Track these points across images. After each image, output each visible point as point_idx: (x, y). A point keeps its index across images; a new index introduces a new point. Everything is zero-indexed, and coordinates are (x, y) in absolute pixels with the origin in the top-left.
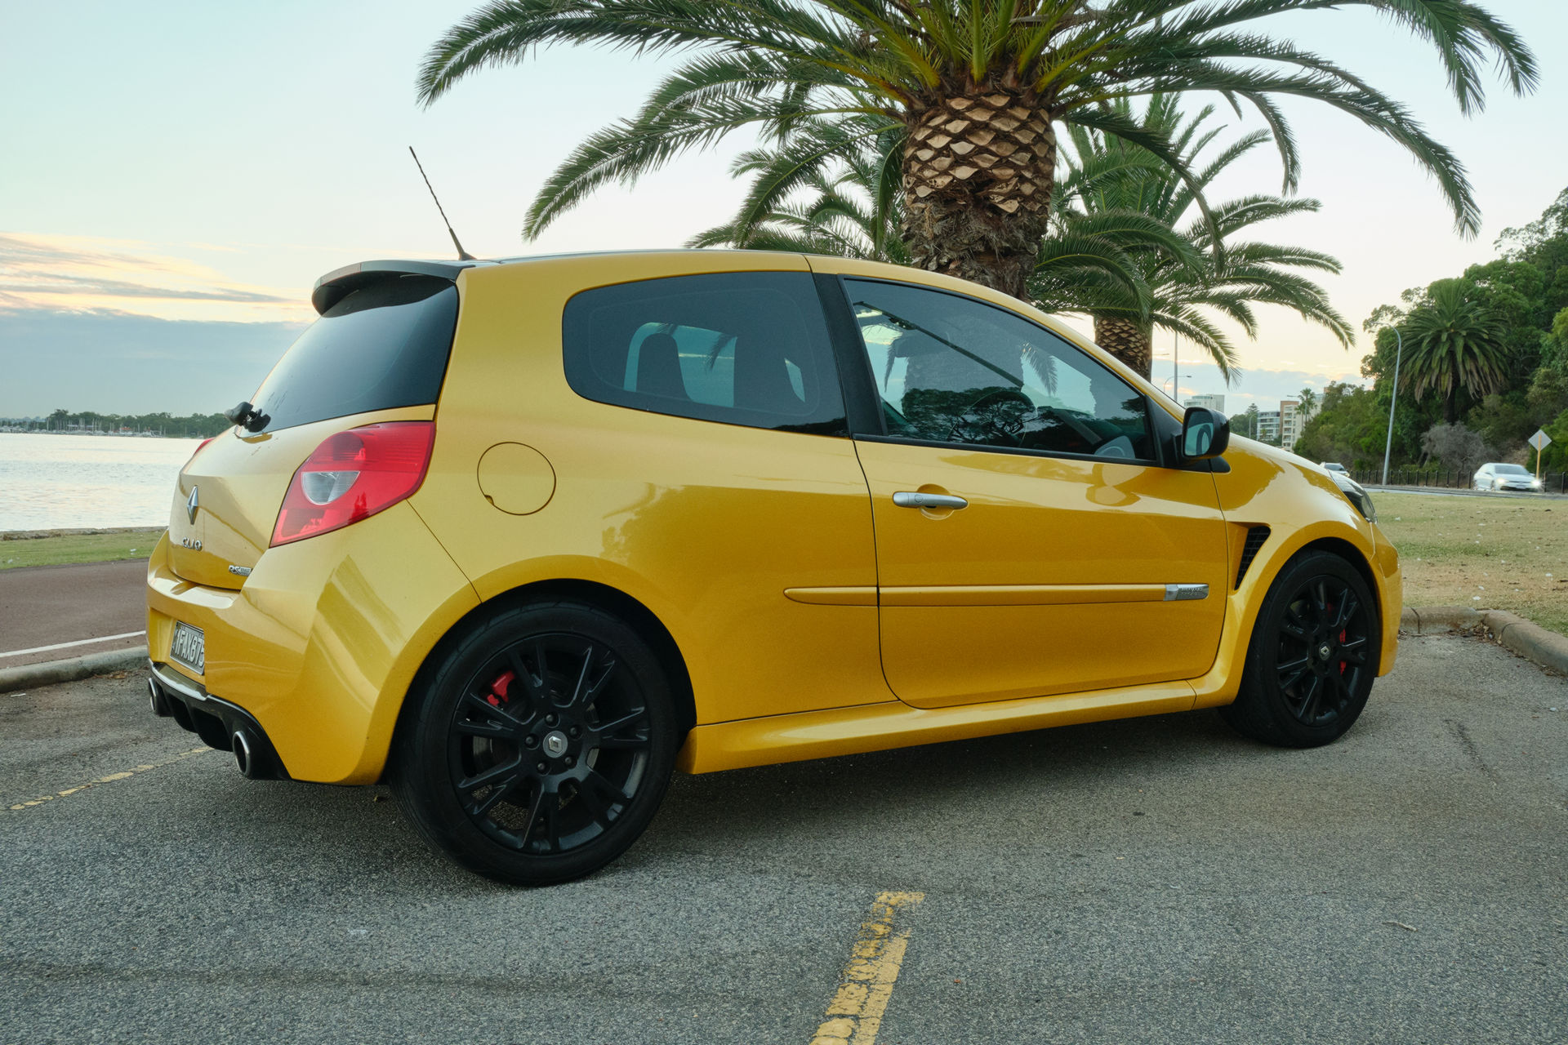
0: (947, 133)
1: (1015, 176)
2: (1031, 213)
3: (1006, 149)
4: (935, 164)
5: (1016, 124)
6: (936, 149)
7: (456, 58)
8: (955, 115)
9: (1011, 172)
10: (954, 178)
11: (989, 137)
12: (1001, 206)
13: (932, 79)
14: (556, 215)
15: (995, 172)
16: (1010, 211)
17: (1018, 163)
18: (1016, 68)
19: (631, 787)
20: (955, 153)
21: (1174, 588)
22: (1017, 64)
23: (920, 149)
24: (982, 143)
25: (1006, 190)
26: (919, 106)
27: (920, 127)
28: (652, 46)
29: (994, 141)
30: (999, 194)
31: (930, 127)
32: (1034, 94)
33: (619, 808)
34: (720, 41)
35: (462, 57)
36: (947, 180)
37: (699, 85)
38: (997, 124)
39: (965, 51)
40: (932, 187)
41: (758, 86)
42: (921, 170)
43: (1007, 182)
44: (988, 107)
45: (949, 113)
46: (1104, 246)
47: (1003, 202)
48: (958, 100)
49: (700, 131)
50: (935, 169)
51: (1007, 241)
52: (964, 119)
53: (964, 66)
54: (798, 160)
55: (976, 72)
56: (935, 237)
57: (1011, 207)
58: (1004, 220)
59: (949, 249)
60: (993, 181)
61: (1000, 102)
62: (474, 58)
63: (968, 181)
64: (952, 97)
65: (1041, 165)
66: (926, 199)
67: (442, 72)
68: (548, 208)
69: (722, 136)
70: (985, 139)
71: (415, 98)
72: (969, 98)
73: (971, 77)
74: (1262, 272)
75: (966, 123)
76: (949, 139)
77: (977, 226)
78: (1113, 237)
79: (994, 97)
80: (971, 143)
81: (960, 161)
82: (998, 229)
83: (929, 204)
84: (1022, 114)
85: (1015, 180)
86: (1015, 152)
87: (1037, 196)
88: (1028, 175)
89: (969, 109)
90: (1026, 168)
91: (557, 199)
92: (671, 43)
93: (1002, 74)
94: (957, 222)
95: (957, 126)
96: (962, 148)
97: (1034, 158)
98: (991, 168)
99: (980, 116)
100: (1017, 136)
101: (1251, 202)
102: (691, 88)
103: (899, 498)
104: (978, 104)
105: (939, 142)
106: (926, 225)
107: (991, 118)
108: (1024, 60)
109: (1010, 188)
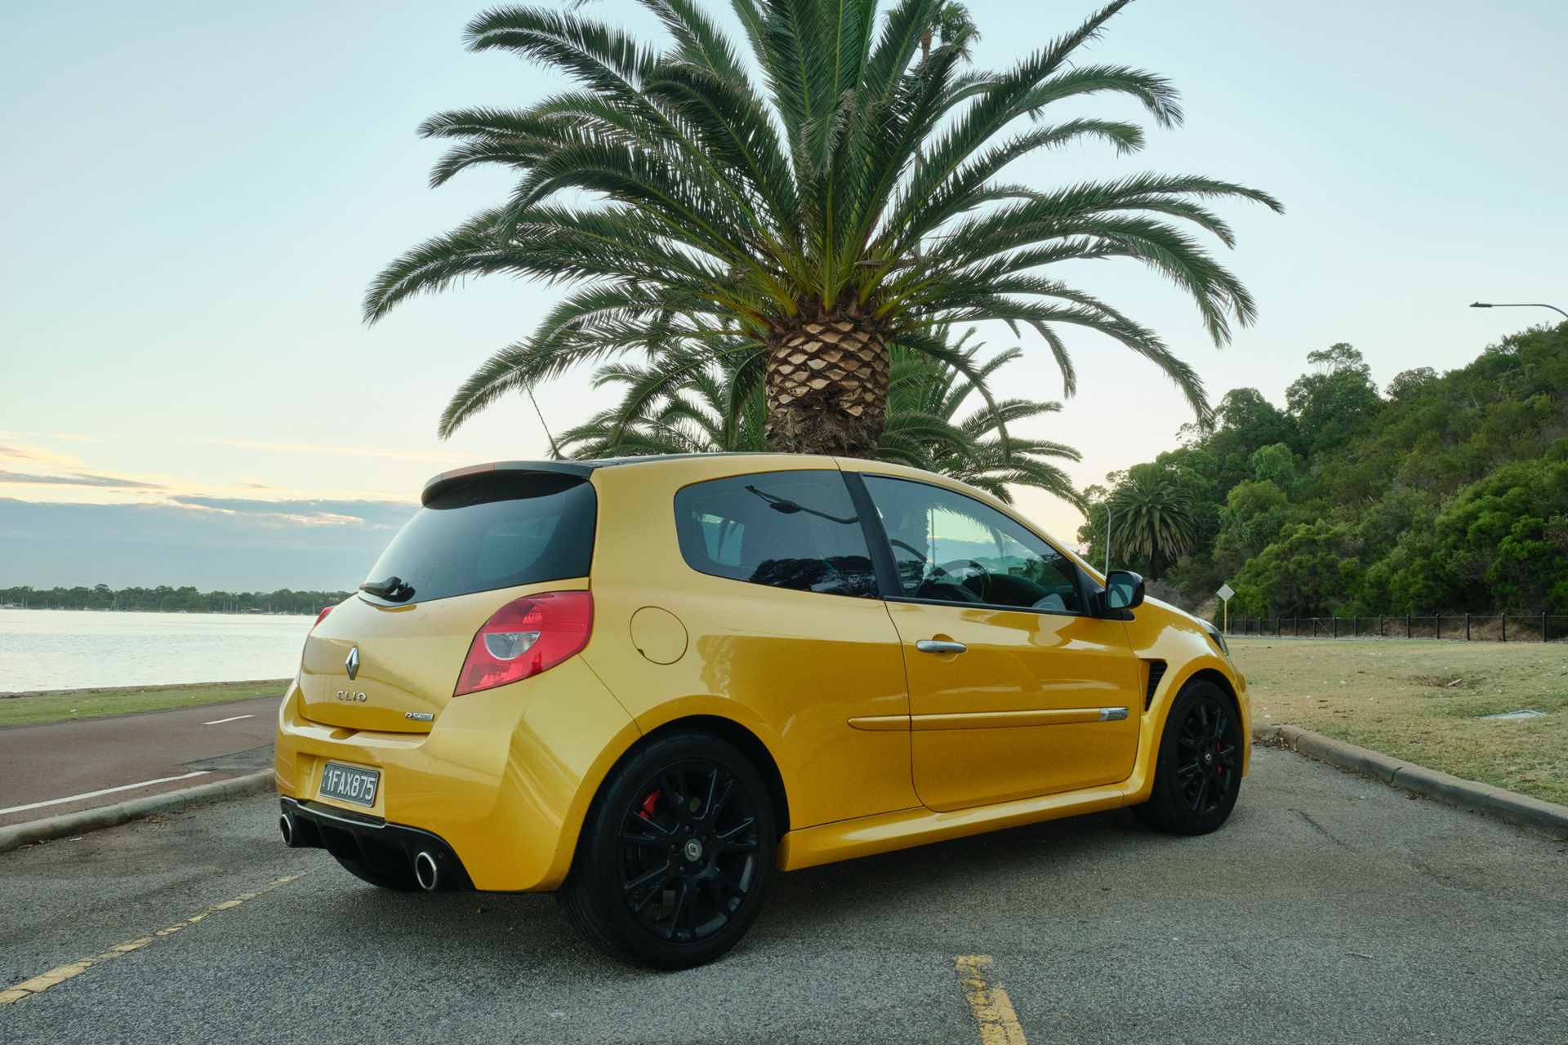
0: (804, 352)
1: (859, 387)
2: (873, 416)
3: (852, 366)
4: (795, 377)
5: (860, 345)
6: (795, 365)
7: (397, 286)
8: (811, 338)
9: (856, 383)
10: (811, 388)
11: (839, 356)
12: (849, 411)
13: (791, 309)
14: (467, 416)
15: (843, 383)
16: (856, 415)
17: (862, 376)
18: (858, 301)
19: (744, 883)
20: (811, 368)
21: (1106, 711)
22: (859, 298)
23: (781, 365)
24: (833, 361)
25: (853, 398)
26: (779, 330)
27: (781, 347)
28: (563, 278)
29: (843, 359)
30: (847, 401)
31: (789, 347)
32: (872, 322)
33: (737, 901)
34: (617, 276)
35: (402, 285)
36: (805, 390)
37: (588, 310)
38: (844, 345)
39: (819, 288)
40: (793, 396)
41: (637, 313)
42: (782, 381)
43: (853, 391)
44: (837, 332)
45: (806, 336)
46: (904, 441)
47: (850, 407)
48: (812, 326)
49: (593, 348)
50: (794, 381)
51: (853, 439)
52: (818, 341)
53: (817, 298)
54: (667, 371)
55: (827, 304)
56: (796, 436)
57: (857, 411)
58: (851, 421)
59: (807, 445)
60: (842, 391)
61: (846, 327)
62: (413, 286)
63: (823, 391)
64: (807, 324)
65: (879, 378)
66: (787, 405)
67: (385, 298)
68: (461, 410)
69: (611, 351)
70: (835, 358)
71: (362, 318)
72: (821, 324)
73: (823, 308)
74: (1020, 460)
75: (820, 344)
76: (806, 357)
77: (830, 427)
78: (911, 434)
79: (841, 324)
80: (824, 360)
81: (815, 374)
82: (846, 429)
83: (791, 409)
84: (864, 337)
85: (859, 390)
86: (860, 368)
87: (877, 403)
88: (869, 386)
89: (821, 333)
90: (868, 380)
91: (469, 403)
92: (578, 276)
93: (847, 306)
94: (814, 424)
95: (812, 347)
96: (817, 364)
97: (874, 372)
98: (841, 381)
99: (831, 339)
100: (861, 355)
101: (1009, 405)
102: (581, 313)
103: (921, 645)
104: (829, 330)
105: (798, 359)
106: (789, 426)
107: (840, 341)
108: (864, 294)
109: (856, 396)
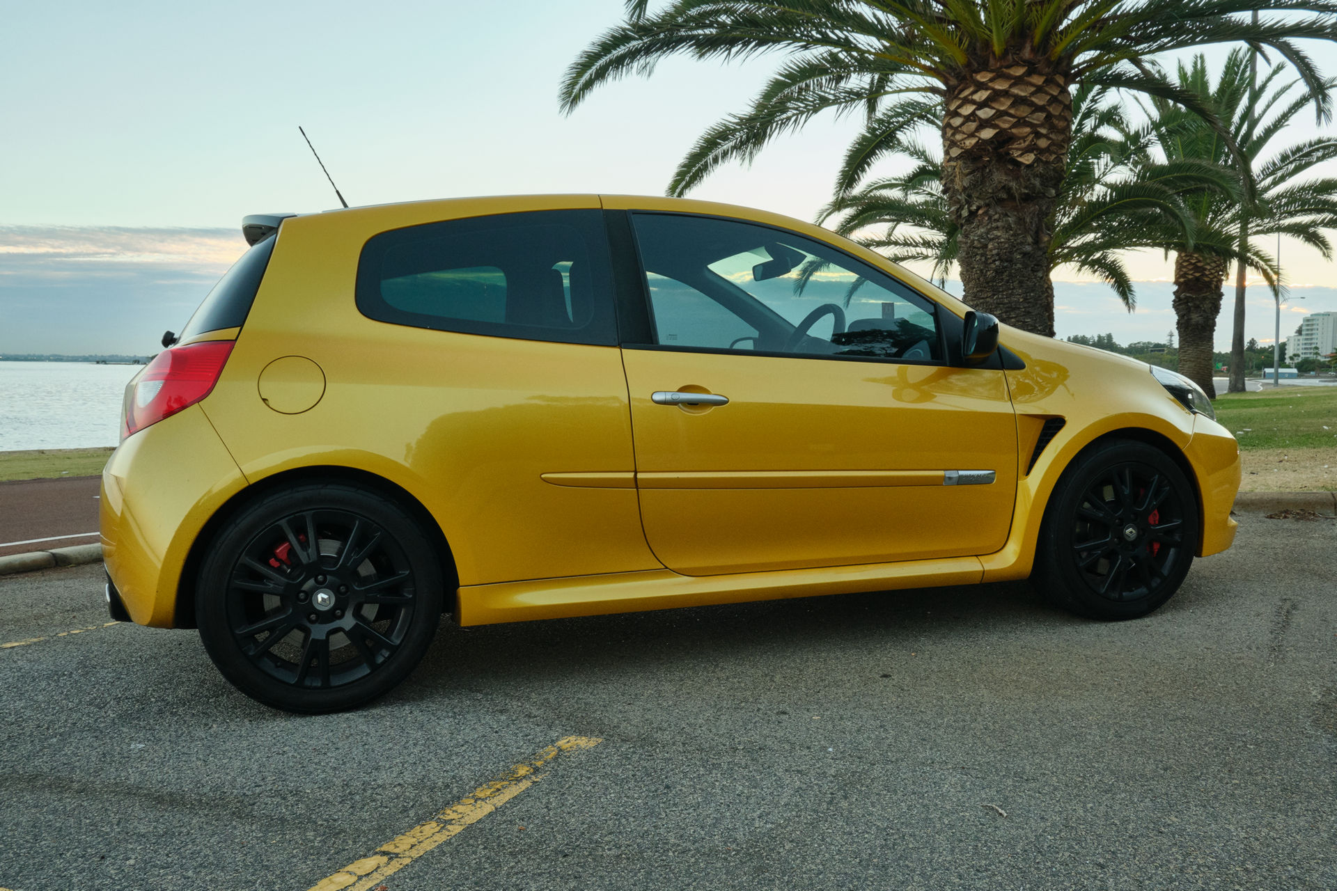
0: (974, 102)
1: (1031, 133)
2: (1047, 163)
3: (1023, 111)
4: (964, 129)
5: (1033, 89)
6: (965, 117)
7: (586, 76)
8: (981, 86)
9: (1028, 130)
10: (980, 139)
11: (1009, 103)
12: (1019, 159)
13: (960, 58)
14: (687, 191)
15: (1014, 131)
16: (1027, 163)
17: (1035, 122)
18: (1032, 41)
20: (980, 118)
21: (954, 474)
22: (1032, 38)
23: (953, 117)
24: (1002, 108)
25: (1023, 145)
26: (953, 82)
27: (953, 100)
28: (737, 52)
29: (1012, 105)
30: (1017, 149)
31: (960, 99)
32: (1049, 63)
34: (789, 44)
35: (591, 75)
36: (974, 141)
37: (794, 83)
38: (1015, 91)
39: (987, 32)
40: (962, 148)
41: (839, 79)
42: (953, 135)
43: (1024, 138)
44: (1007, 77)
45: (976, 85)
46: (1157, 190)
47: (1021, 155)
48: (983, 73)
49: (789, 119)
50: (964, 133)
51: (1026, 188)
52: (987, 89)
53: (987, 44)
54: (877, 136)
55: (997, 48)
56: (965, 189)
57: (1028, 159)
58: (1023, 171)
59: (977, 198)
60: (1012, 139)
61: (1019, 71)
62: (601, 75)
63: (991, 141)
64: (977, 72)
65: (1056, 122)
66: (957, 158)
67: (578, 87)
68: (680, 187)
69: (805, 121)
70: (1004, 105)
71: (558, 108)
72: (991, 71)
73: (994, 53)
74: (1326, 202)
75: (989, 92)
76: (974, 107)
77: (999, 177)
78: (1166, 183)
79: (1013, 69)
80: (993, 108)
81: (984, 124)
82: (1017, 178)
83: (960, 162)
84: (1038, 80)
85: (1032, 136)
86: (1033, 112)
87: (1053, 148)
88: (1043, 131)
89: (991, 80)
90: (1042, 125)
91: (687, 178)
92: (751, 49)
93: (1020, 48)
94: (983, 175)
95: (982, 96)
96: (985, 113)
97: (1049, 117)
98: (1010, 128)
99: (1001, 86)
100: (1033, 99)
101: (1316, 144)
102: (788, 86)
103: (657, 397)
104: (1000, 75)
105: (967, 110)
106: (957, 179)
107: (1011, 86)
108: (1038, 34)
109: (1027, 143)
